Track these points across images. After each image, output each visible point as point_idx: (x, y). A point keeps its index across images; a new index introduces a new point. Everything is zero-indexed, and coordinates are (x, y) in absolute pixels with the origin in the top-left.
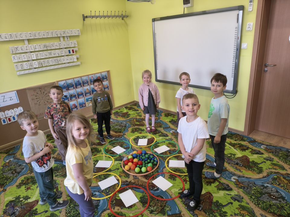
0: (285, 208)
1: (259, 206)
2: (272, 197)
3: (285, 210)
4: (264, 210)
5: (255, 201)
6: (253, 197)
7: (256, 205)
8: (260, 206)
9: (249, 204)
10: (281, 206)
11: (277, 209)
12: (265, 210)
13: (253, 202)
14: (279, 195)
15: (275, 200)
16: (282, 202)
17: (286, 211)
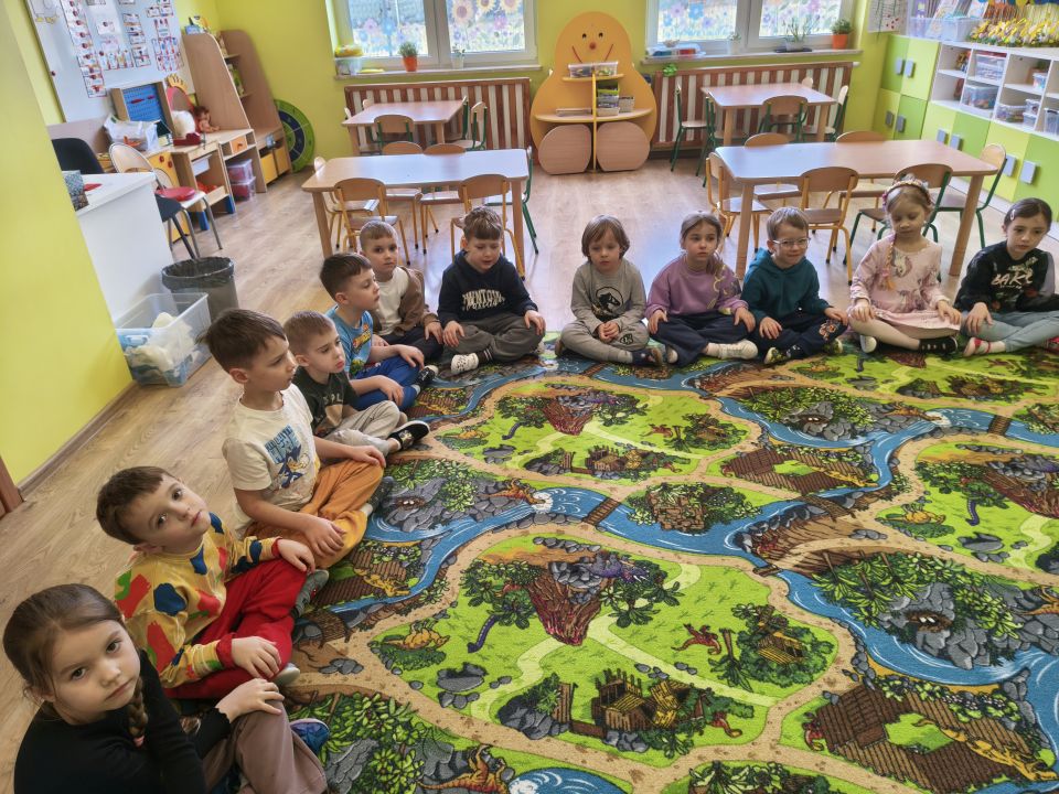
0: (858, 594)
1: (915, 556)
2: (932, 620)
3: (855, 589)
4: (895, 554)
5: (944, 568)
6: (963, 580)
7: (923, 557)
8: (915, 560)
9: (940, 546)
10: (879, 598)
11: (872, 577)
12: (890, 555)
13: (944, 562)
14: (925, 643)
15: (914, 612)
16: (890, 617)
17: (850, 586)
